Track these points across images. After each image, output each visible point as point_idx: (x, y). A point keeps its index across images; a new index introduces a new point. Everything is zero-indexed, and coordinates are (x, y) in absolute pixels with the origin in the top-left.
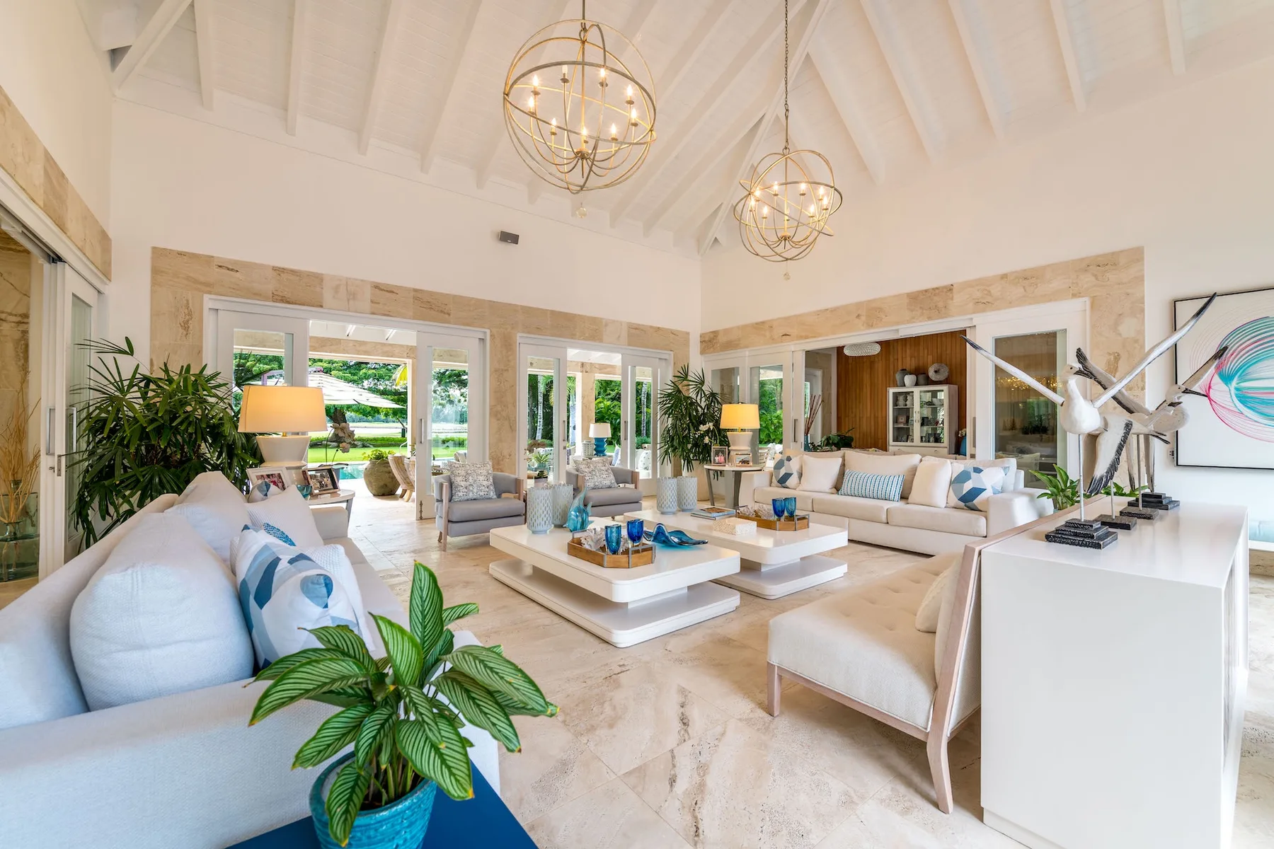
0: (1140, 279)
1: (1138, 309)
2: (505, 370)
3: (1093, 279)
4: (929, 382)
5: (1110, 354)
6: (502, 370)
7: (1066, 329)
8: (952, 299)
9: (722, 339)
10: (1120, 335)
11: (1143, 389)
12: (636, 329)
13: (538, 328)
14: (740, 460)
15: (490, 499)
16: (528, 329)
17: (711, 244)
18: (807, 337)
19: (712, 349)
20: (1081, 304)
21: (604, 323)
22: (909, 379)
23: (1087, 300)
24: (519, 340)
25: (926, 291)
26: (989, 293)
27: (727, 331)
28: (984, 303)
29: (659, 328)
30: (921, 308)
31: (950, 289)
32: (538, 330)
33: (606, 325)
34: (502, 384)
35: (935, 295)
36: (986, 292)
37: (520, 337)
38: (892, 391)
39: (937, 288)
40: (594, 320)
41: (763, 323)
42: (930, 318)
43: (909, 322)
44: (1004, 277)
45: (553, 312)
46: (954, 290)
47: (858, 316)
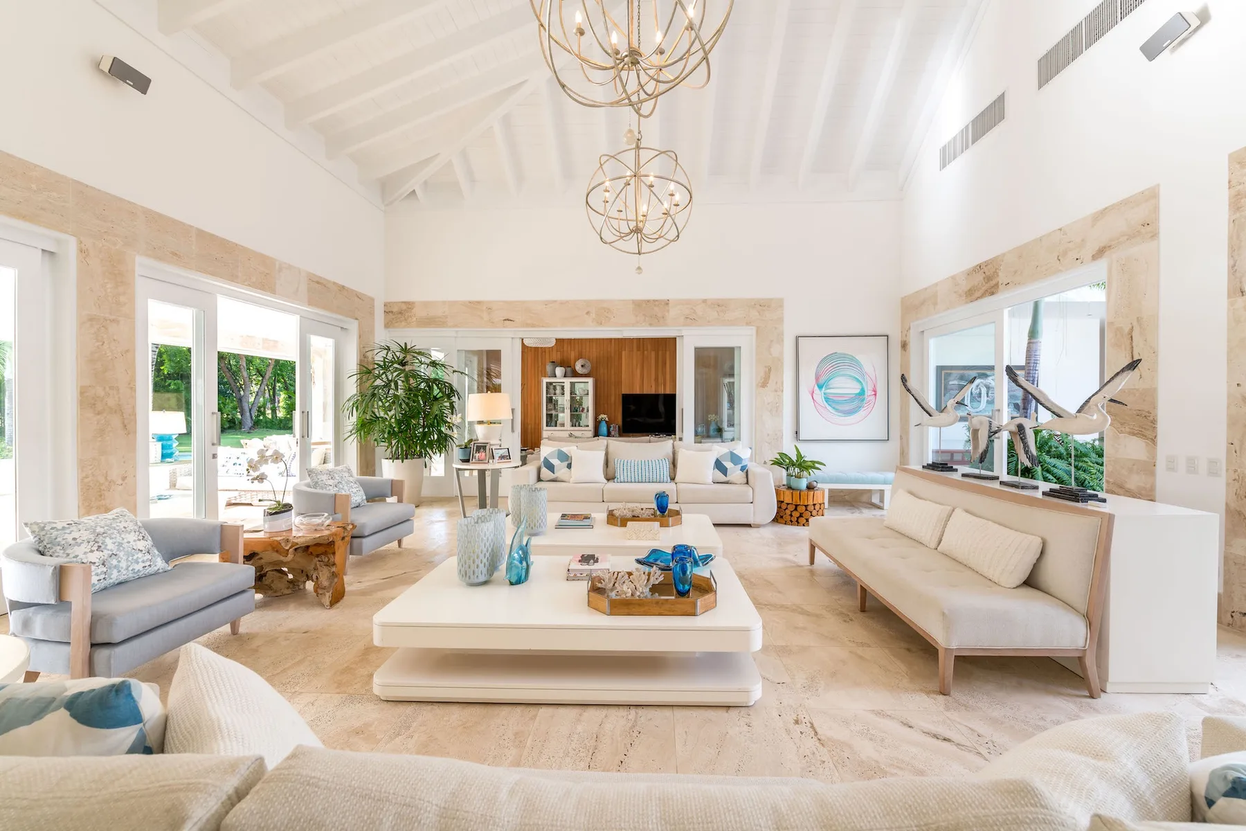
0: (781, 320)
1: (780, 340)
2: (113, 321)
3: (757, 314)
4: (575, 374)
5: (766, 367)
6: (105, 319)
7: (740, 347)
8: (668, 311)
9: (419, 312)
10: (771, 354)
11: (782, 391)
12: (318, 283)
13: (175, 254)
14: (499, 455)
15: (156, 573)
16: (159, 253)
17: (403, 197)
18: (533, 326)
19: (403, 323)
20: (751, 331)
21: (277, 266)
22: (559, 371)
23: (754, 329)
24: (138, 270)
25: (648, 301)
26: (695, 312)
27: (426, 304)
28: (691, 320)
29: (343, 287)
30: (644, 315)
31: (667, 303)
32: (176, 257)
33: (280, 270)
34: (106, 346)
35: (655, 305)
36: (693, 311)
37: (142, 264)
38: (545, 380)
39: (657, 301)
40: (264, 260)
41: (479, 302)
42: (651, 325)
43: (633, 325)
44: (705, 301)
45: (201, 234)
46: (670, 305)
47: (588, 313)
